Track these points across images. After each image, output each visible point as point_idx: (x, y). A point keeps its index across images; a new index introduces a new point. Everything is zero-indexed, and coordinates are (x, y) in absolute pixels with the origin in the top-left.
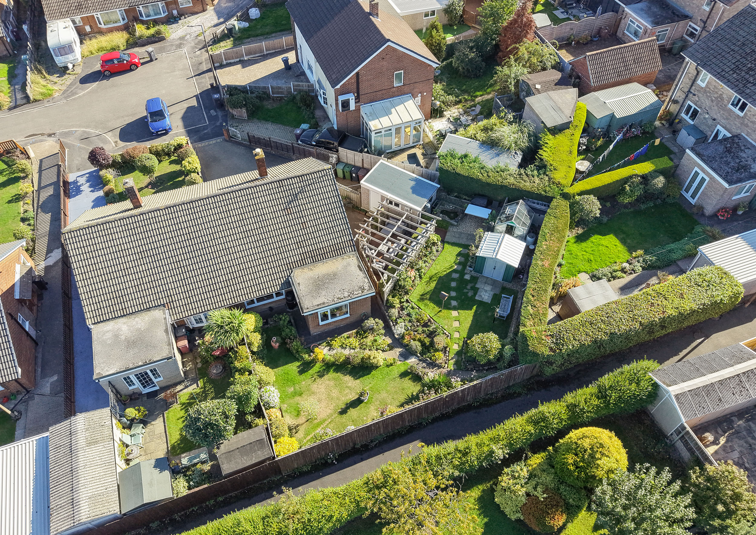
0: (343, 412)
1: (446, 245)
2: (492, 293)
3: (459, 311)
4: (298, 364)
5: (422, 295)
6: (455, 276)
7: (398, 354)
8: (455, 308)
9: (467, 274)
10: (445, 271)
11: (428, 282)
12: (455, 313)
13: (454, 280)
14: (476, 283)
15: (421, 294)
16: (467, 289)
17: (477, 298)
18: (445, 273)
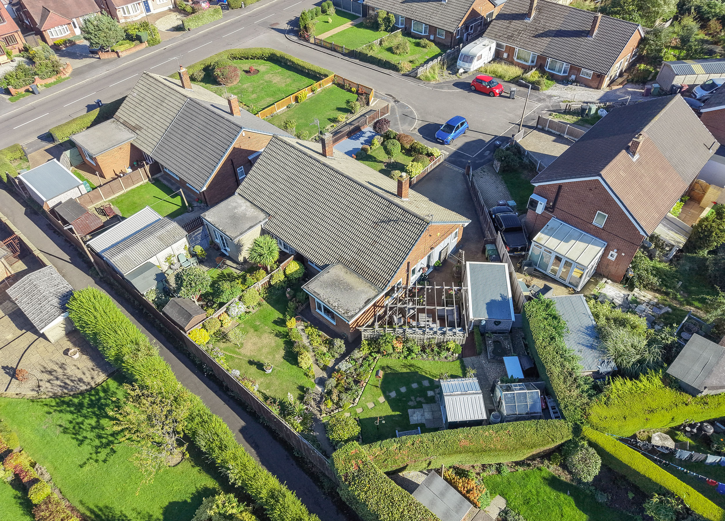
0: (251, 363)
1: (458, 362)
2: (424, 421)
3: (386, 402)
4: (281, 316)
5: (388, 367)
6: (426, 383)
7: (321, 376)
8: (387, 398)
9: (434, 391)
10: (426, 373)
11: (405, 366)
12: (382, 399)
13: (420, 383)
14: (427, 403)
15: (389, 365)
16: (415, 398)
17: (410, 411)
18: (424, 374)
